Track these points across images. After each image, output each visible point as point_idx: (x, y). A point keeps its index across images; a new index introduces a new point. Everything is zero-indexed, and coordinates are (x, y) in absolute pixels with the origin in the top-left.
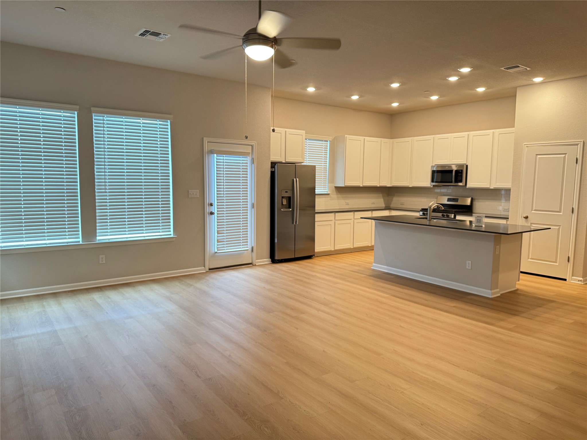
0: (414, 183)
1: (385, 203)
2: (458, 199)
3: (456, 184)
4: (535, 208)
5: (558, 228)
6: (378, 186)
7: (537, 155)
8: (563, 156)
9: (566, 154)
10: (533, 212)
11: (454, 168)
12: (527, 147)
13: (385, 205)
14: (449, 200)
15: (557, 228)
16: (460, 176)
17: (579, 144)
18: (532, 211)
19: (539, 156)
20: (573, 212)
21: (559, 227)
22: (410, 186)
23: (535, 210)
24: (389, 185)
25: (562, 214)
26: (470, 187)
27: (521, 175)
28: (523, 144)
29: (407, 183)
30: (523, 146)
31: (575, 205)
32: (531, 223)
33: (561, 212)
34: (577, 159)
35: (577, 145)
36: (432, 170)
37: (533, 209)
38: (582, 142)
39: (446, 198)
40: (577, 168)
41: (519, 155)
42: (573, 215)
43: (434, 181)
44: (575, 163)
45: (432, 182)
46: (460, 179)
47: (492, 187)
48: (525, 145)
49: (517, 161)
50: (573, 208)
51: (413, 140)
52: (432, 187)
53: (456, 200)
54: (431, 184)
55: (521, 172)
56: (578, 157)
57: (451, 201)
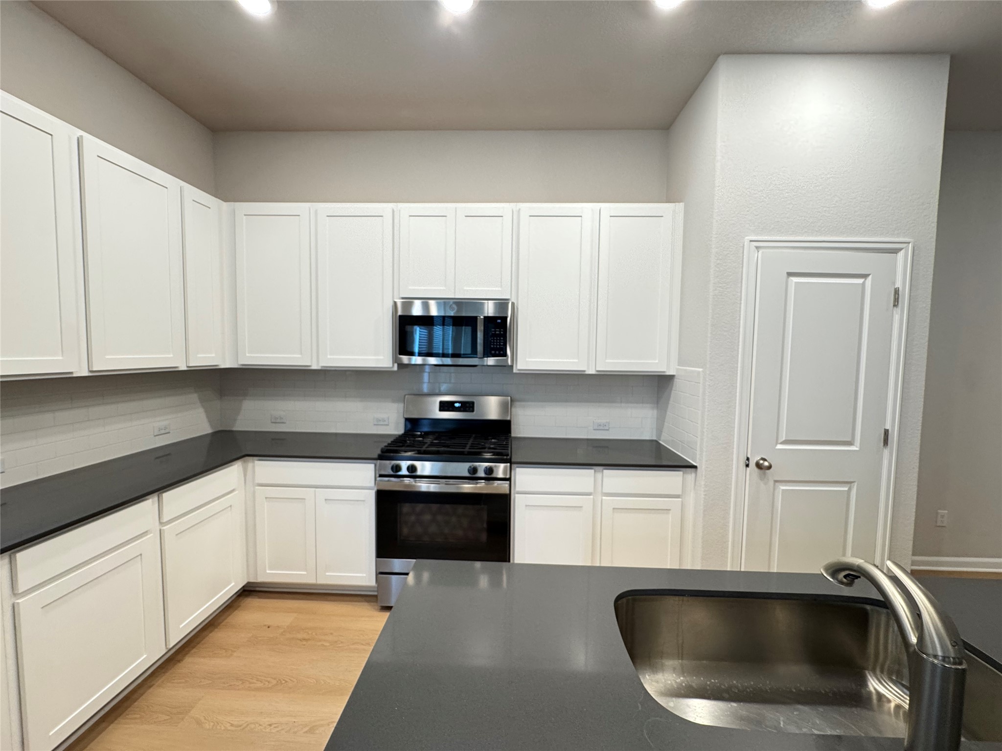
0: (329, 357)
1: (210, 422)
2: (473, 403)
3: (485, 361)
4: (786, 438)
5: (847, 491)
6: (183, 368)
7: (790, 274)
8: (861, 281)
9: (865, 276)
10: (779, 447)
11: (490, 310)
12: (757, 248)
13: (212, 426)
14: (445, 406)
15: (846, 489)
16: (500, 335)
17: (901, 249)
18: (777, 443)
19: (795, 279)
20: (886, 442)
21: (849, 485)
22: (314, 367)
23: (786, 442)
24: (227, 362)
25: (857, 449)
26: (519, 370)
27: (739, 335)
28: (744, 238)
29: (301, 354)
30: (745, 247)
31: (891, 422)
32: (776, 481)
33: (855, 444)
34: (897, 291)
35: (896, 251)
36: (400, 313)
37: (781, 440)
38: (910, 244)
39: (435, 402)
40: (897, 317)
41: (731, 274)
42: (886, 452)
43: (409, 350)
44: (892, 305)
45: (401, 354)
46: (500, 345)
47: (594, 369)
48: (751, 241)
49: (726, 293)
50: (888, 430)
51: (316, 212)
52: (395, 368)
53: (470, 407)
54: (396, 360)
55: (739, 327)
56: (900, 289)
57: (451, 409)
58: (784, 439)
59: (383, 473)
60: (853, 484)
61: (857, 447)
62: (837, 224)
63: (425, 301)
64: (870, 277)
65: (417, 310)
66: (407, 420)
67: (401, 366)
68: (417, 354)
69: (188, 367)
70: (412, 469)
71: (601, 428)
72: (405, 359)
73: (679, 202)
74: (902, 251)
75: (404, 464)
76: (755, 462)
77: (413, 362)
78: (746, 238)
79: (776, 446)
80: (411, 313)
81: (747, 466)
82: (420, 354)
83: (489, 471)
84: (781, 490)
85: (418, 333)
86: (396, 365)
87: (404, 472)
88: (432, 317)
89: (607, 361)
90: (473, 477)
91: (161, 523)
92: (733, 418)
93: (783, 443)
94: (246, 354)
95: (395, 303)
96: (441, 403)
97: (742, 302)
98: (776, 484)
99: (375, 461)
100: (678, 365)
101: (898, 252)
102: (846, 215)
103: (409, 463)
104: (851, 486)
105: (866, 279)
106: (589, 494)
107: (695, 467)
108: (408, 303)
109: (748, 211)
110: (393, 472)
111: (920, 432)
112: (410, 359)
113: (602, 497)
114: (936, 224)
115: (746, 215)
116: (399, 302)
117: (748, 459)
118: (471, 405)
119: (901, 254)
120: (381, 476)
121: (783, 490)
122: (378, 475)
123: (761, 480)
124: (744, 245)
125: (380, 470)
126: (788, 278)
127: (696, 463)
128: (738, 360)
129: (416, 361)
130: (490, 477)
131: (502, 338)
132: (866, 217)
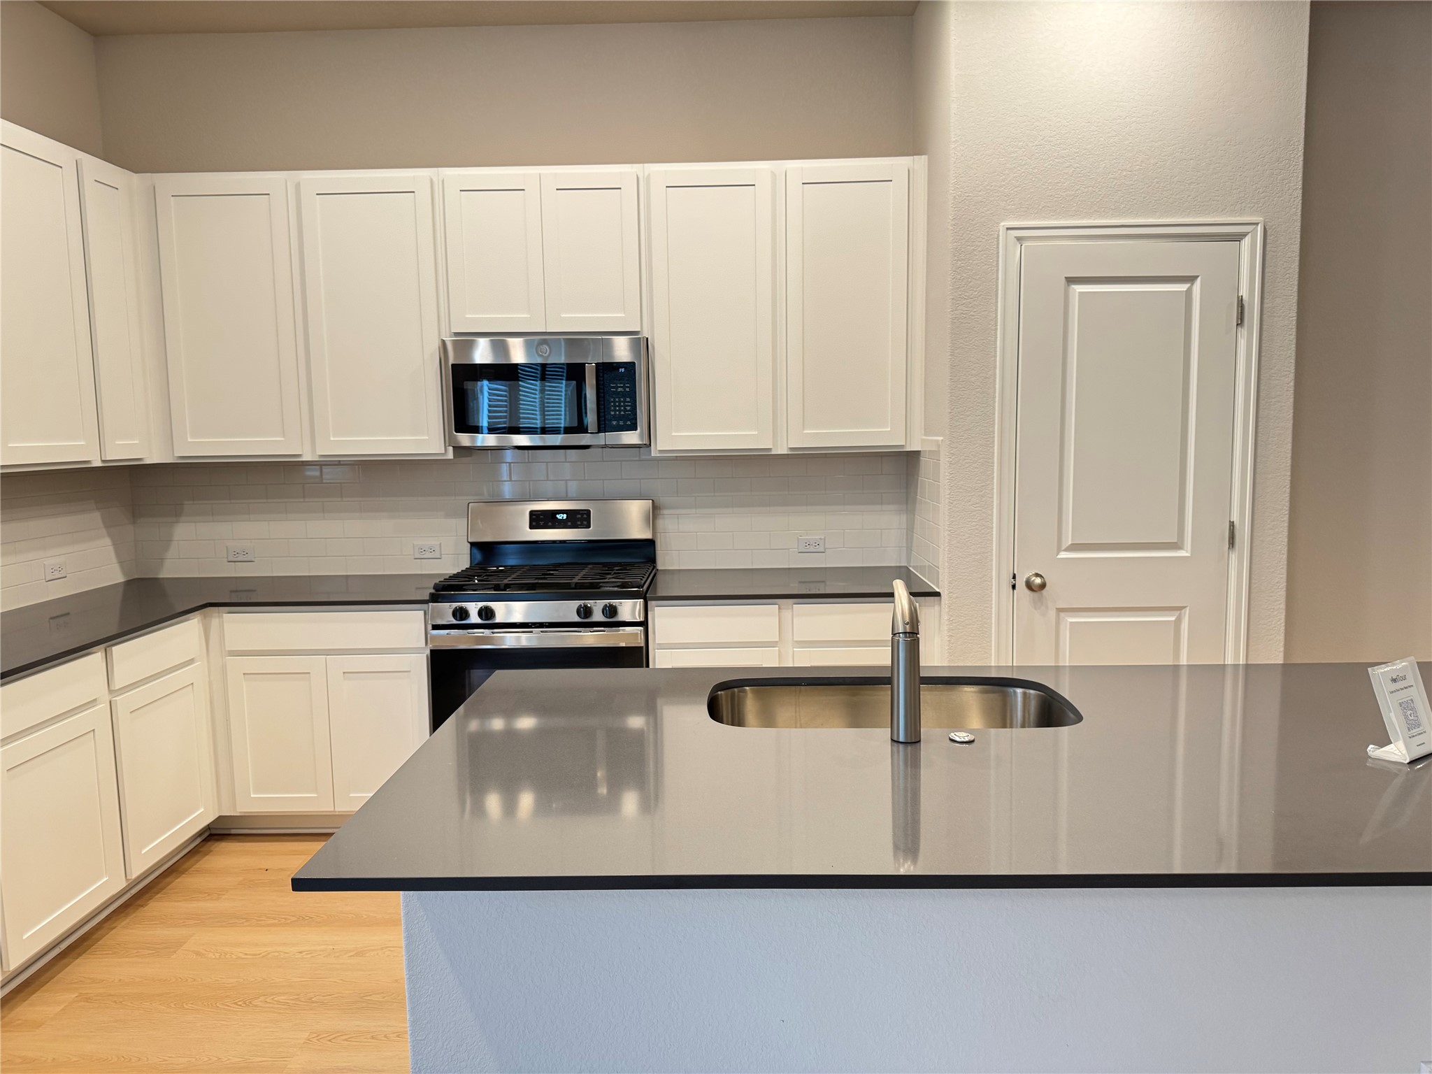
0: (332, 439)
1: (121, 562)
2: (588, 512)
3: (602, 438)
4: (1073, 540)
5: (1175, 621)
6: (97, 463)
7: (1071, 280)
8: (1183, 287)
9: (1191, 279)
10: (1063, 555)
12: (1019, 239)
14: (539, 519)
15: (1173, 619)
16: (624, 395)
17: (1245, 235)
18: (1059, 551)
19: (1079, 288)
20: (1231, 541)
21: (1177, 613)
22: (306, 458)
23: (1074, 547)
24: (155, 456)
25: (1189, 555)
26: (661, 451)
27: (995, 381)
28: (998, 223)
29: (284, 437)
30: (1001, 238)
31: (1239, 512)
32: (1060, 610)
33: (1185, 548)
34: (1241, 302)
35: (1238, 238)
36: (451, 361)
37: (1065, 544)
38: (1259, 225)
39: (523, 512)
40: (1242, 343)
41: (979, 282)
42: (1234, 557)
43: (471, 423)
44: (1236, 324)
45: (457, 431)
46: (625, 410)
47: (785, 446)
48: (1008, 229)
49: (972, 313)
50: (1233, 522)
51: (298, 186)
52: (450, 455)
53: (582, 520)
54: (449, 441)
55: (995, 368)
56: (1244, 297)
57: (550, 524)
58: (1070, 543)
59: (440, 622)
60: (1183, 611)
61: (1187, 552)
62: (1145, 197)
63: (499, 339)
64: (1199, 279)
65: (482, 354)
66: (473, 544)
67: (460, 450)
68: (485, 430)
69: (103, 461)
70: (486, 613)
71: (812, 549)
72: (465, 439)
73: (921, 155)
74: (1247, 238)
75: (473, 608)
76: (1025, 580)
77: (479, 444)
78: (1002, 224)
79: (1058, 554)
80: (472, 359)
81: (1014, 587)
82: (492, 430)
83: (612, 611)
84: (1068, 623)
85: (486, 394)
86: (451, 449)
87: (474, 618)
88: (515, 367)
89: (805, 432)
90: (585, 621)
91: (110, 691)
92: (990, 512)
93: (1069, 549)
94: (187, 439)
95: (444, 342)
96: (532, 513)
97: (999, 327)
98: (1062, 614)
99: (425, 606)
100: (925, 435)
101: (1242, 239)
102: (1157, 182)
103: (481, 604)
104: (1180, 614)
105: (1192, 284)
106: (772, 644)
107: (938, 594)
108: (465, 341)
109: (1003, 181)
110: (456, 620)
111: (1286, 524)
112: (474, 440)
113: (793, 648)
114: (1300, 192)
115: (1001, 187)
116: (448, 340)
117: (1014, 577)
118: (585, 516)
119: (1246, 242)
120: (435, 627)
121: (1071, 623)
122: (430, 627)
123: (1035, 609)
124: (998, 235)
125: (433, 618)
126: (1069, 285)
127: (938, 587)
128: (994, 421)
129: (483, 440)
130: (612, 621)
131: (628, 399)
132: (1189, 184)
